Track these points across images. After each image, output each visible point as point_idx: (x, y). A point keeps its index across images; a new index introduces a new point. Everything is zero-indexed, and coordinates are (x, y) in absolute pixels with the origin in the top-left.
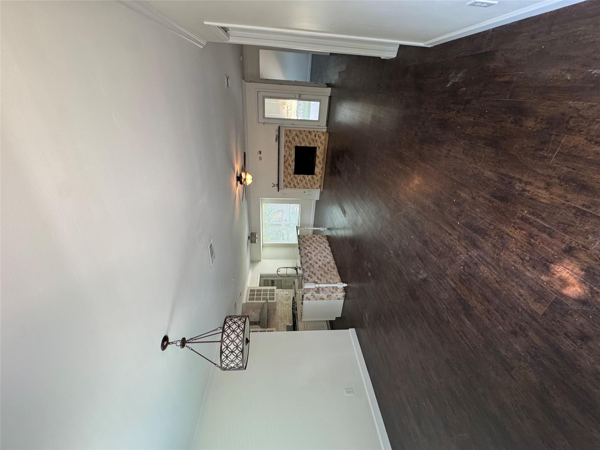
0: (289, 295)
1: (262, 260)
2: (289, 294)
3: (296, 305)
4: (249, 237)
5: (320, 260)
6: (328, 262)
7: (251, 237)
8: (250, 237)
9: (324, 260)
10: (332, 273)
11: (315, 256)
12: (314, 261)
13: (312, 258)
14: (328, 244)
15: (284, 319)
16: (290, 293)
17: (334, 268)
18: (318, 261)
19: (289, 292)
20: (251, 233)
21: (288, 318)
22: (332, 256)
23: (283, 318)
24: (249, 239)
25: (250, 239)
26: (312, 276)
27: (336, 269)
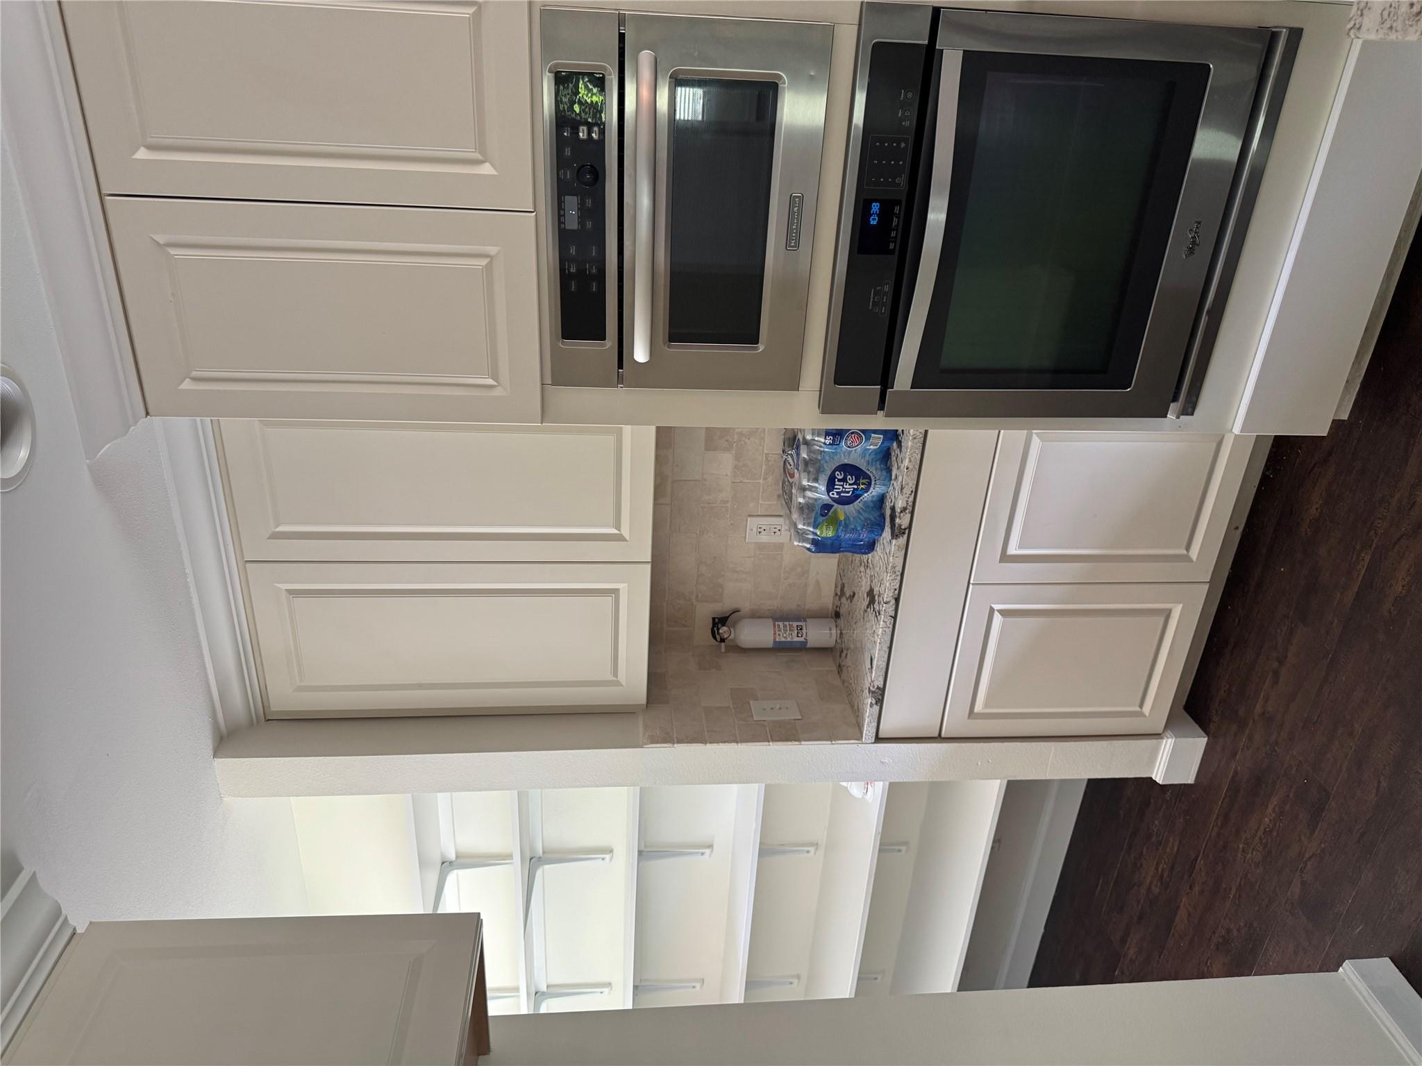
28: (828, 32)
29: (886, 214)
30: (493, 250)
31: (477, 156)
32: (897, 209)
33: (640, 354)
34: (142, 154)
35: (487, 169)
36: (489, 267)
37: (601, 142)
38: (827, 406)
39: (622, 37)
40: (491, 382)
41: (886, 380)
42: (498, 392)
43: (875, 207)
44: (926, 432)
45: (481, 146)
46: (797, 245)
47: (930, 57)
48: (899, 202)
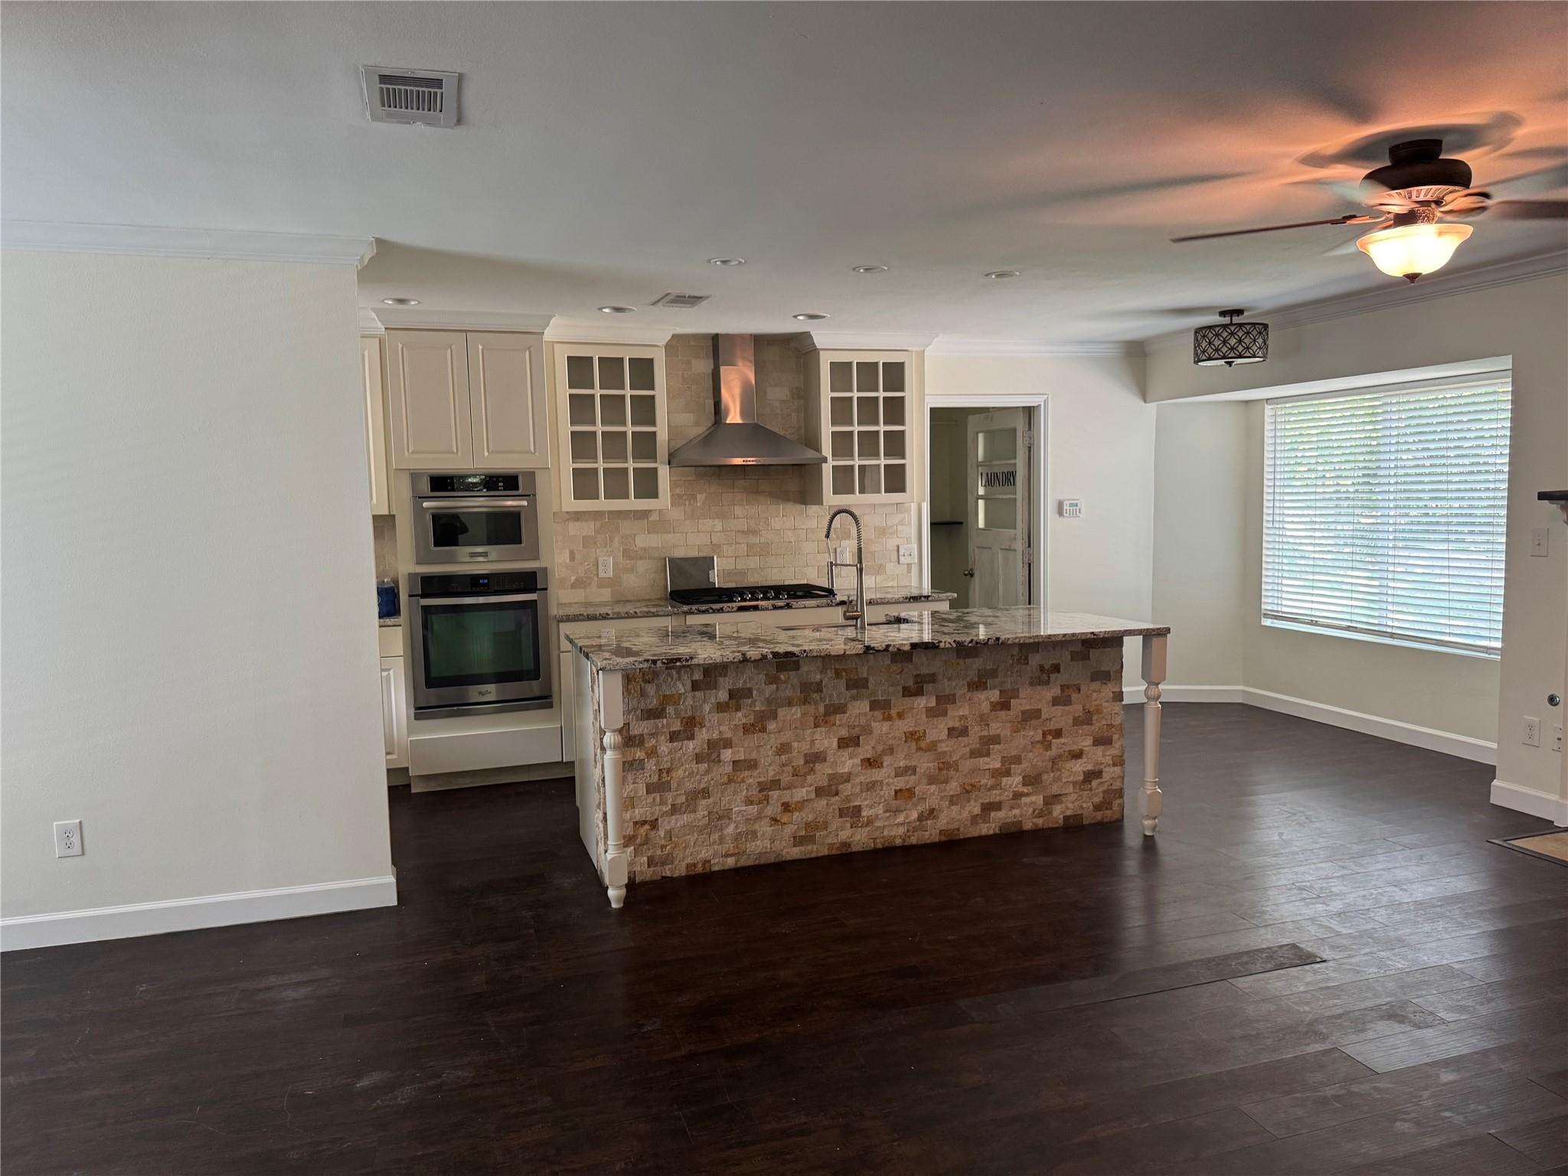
0: (891, 567)
1: (1152, 407)
2: (901, 570)
3: (775, 608)
4: (1239, 312)
5: (871, 763)
6: (859, 809)
7: (1240, 325)
8: (1236, 320)
9: (871, 786)
10: (764, 828)
11: (913, 737)
12: (867, 730)
13: (888, 718)
14: (1028, 826)
15: (750, 546)
16: (909, 571)
17: (798, 841)
18: (866, 750)
19: (915, 569)
20: (1266, 326)
21: (754, 562)
22: (914, 840)
23: (752, 539)
24: (1223, 314)
25: (1226, 320)
26: (739, 714)
27: (795, 853)
28: (537, 558)
29: (484, 585)
30: (459, 454)
31: (490, 451)
32: (486, 588)
33: (425, 504)
34: (480, 347)
35: (486, 454)
36: (453, 453)
37: (499, 490)
38: (412, 576)
39: (529, 495)
40: (410, 451)
41: (423, 596)
42: (406, 453)
43: (486, 581)
44: (400, 626)
45: (494, 452)
46: (471, 557)
47: (534, 590)
48: (489, 588)
